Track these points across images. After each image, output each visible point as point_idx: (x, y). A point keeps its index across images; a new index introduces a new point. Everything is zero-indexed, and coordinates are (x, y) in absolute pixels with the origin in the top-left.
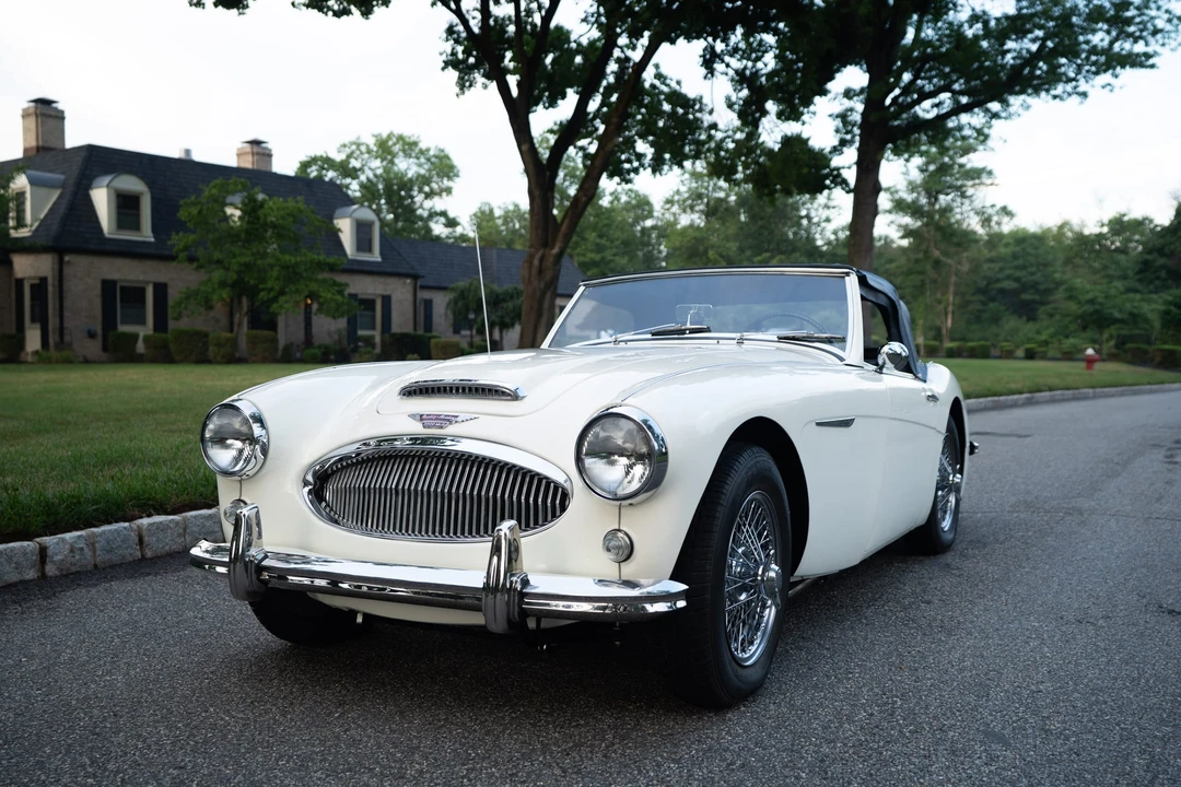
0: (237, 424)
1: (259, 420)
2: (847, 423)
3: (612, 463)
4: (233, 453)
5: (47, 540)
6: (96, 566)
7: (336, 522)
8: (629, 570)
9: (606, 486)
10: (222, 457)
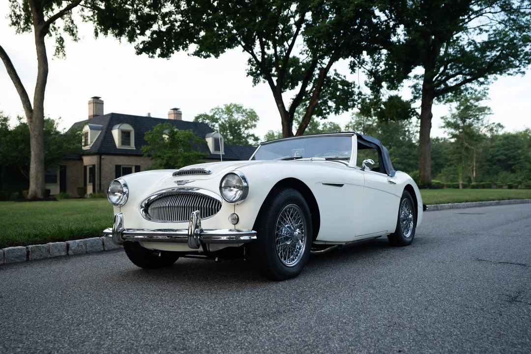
0: (119, 187)
1: (125, 185)
2: (341, 185)
3: (231, 190)
4: (118, 197)
5: (69, 242)
6: (87, 252)
7: (150, 219)
8: (238, 227)
9: (229, 198)
10: (114, 199)
